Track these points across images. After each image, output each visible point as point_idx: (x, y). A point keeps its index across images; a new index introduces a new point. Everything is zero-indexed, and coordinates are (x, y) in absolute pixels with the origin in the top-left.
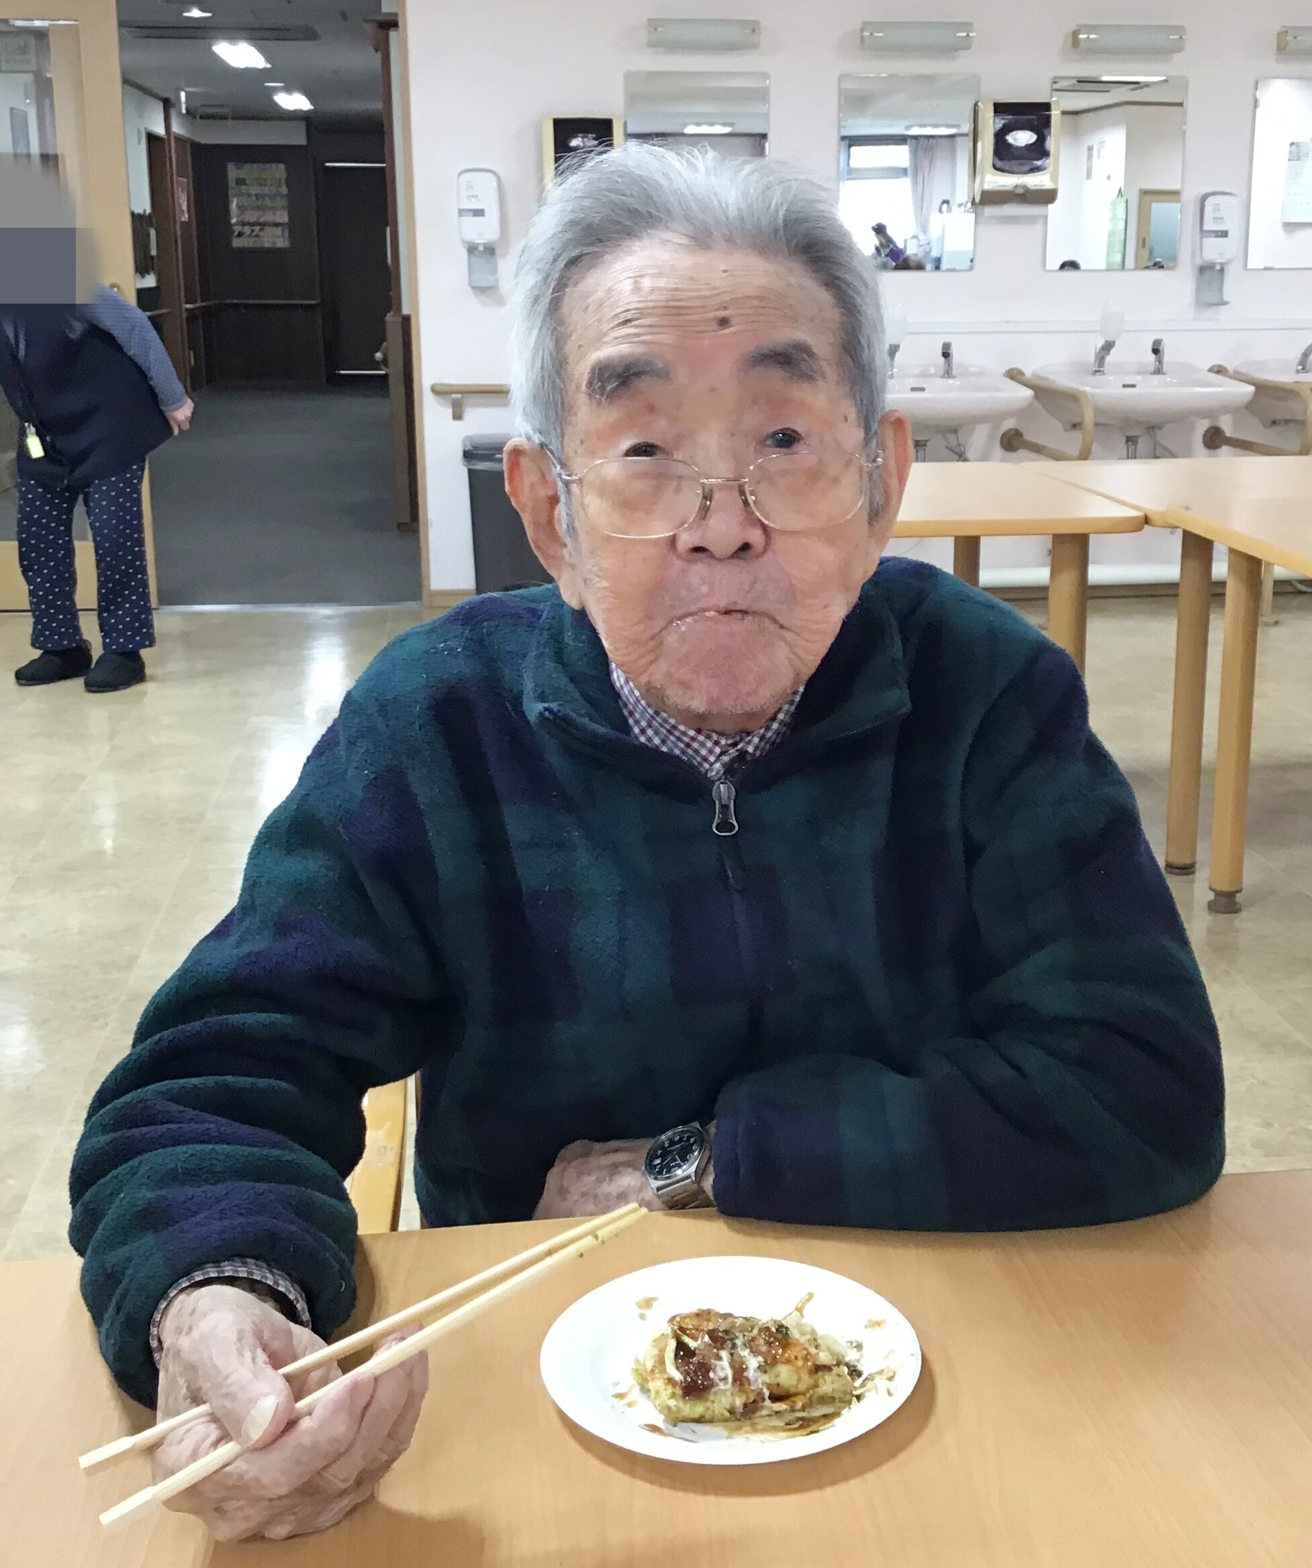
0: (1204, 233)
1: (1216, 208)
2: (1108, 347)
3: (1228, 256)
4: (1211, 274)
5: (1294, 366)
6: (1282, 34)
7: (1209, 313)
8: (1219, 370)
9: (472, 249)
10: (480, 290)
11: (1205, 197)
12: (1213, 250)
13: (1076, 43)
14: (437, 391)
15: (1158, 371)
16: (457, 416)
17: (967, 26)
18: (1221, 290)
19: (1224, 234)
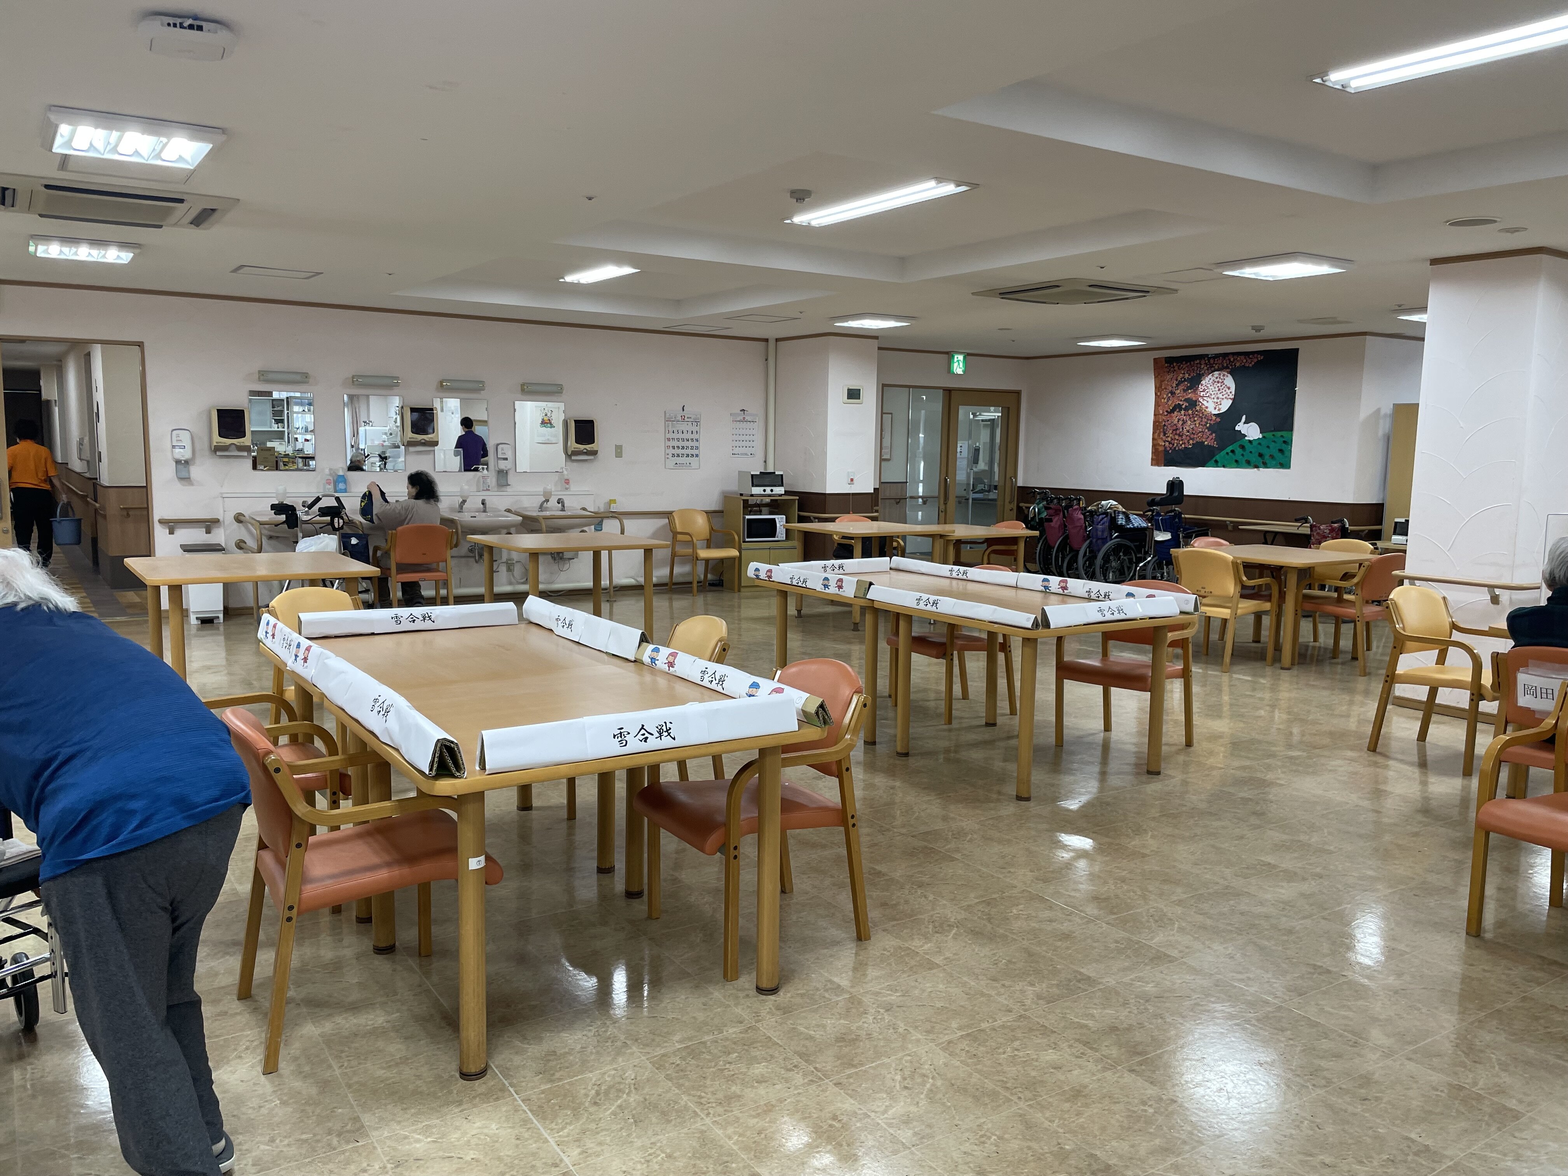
0: (498, 459)
1: (502, 450)
2: (464, 502)
3: (509, 467)
4: (502, 474)
5: (537, 509)
6: (523, 385)
7: (504, 489)
8: (509, 511)
9: (178, 462)
10: (181, 479)
11: (498, 445)
12: (503, 465)
13: (442, 386)
14: (161, 522)
15: (485, 511)
16: (171, 532)
17: (397, 378)
18: (507, 480)
19: (506, 459)
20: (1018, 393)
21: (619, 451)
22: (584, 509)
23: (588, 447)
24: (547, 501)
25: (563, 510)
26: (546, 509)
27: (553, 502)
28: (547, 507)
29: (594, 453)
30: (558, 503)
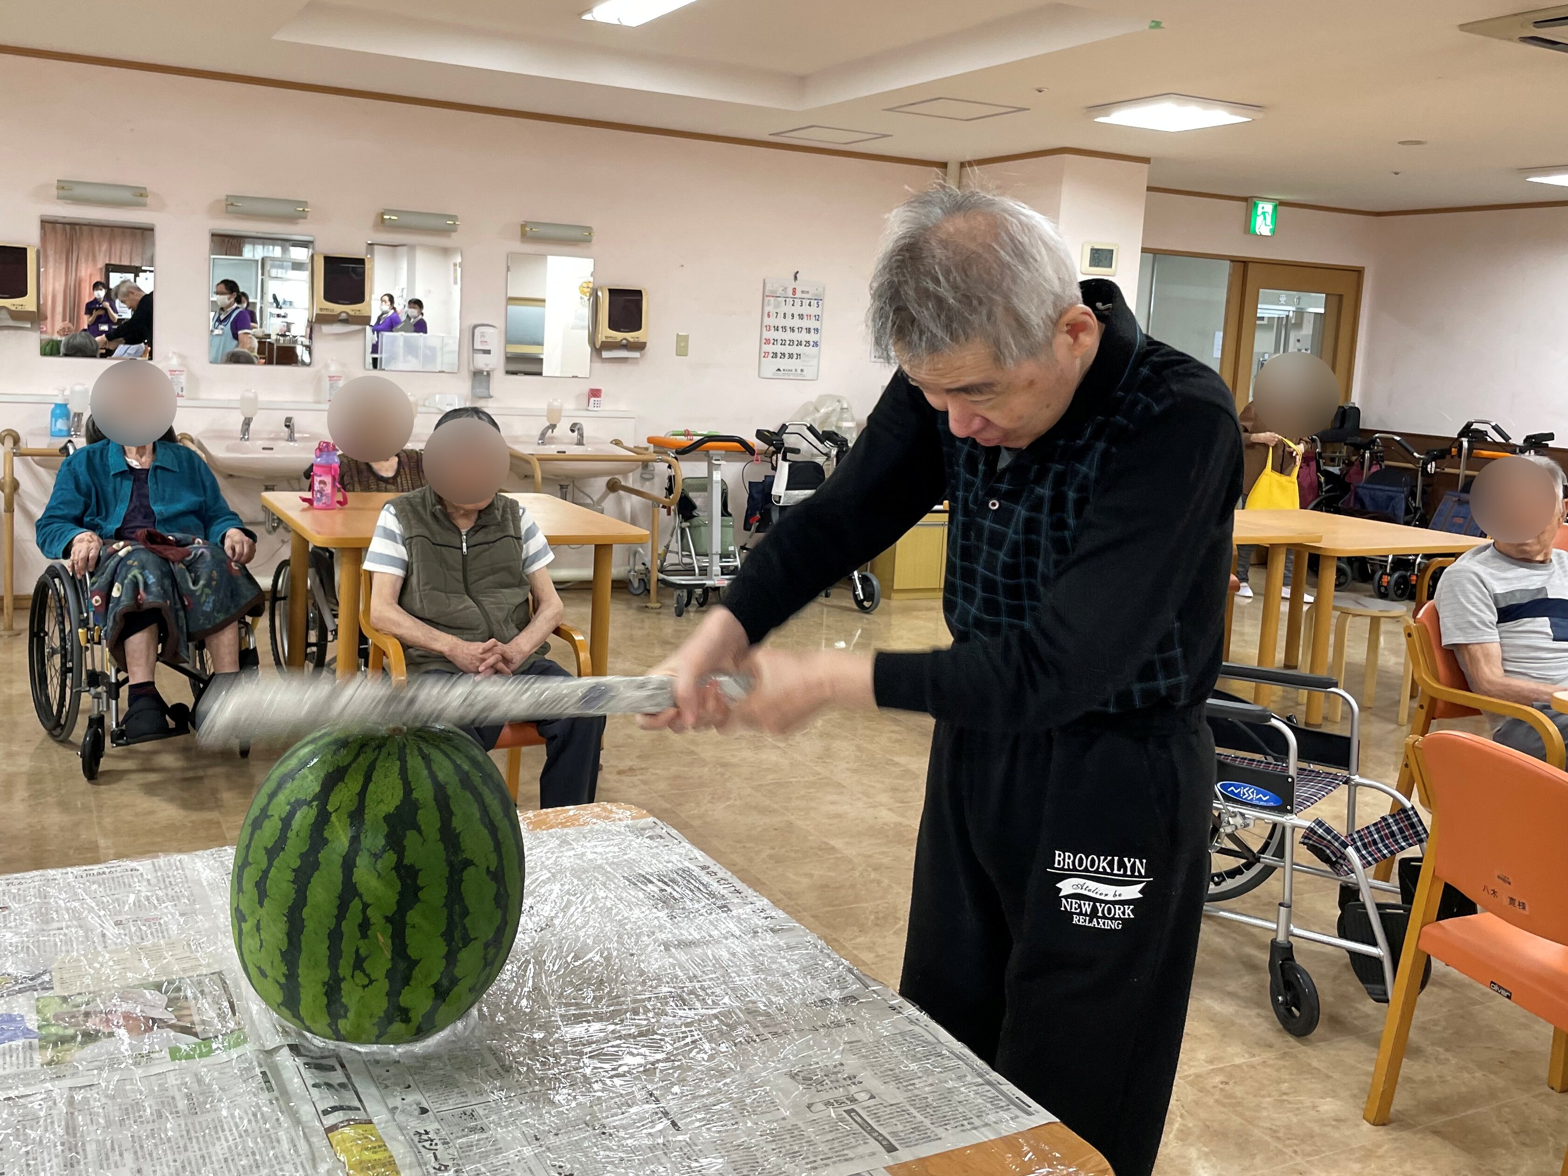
0: (475, 351)
1: (483, 336)
3: (491, 366)
4: (482, 377)
5: (536, 440)
6: (524, 226)
11: (475, 327)
12: (482, 362)
13: (382, 221)
17: (304, 204)
18: (488, 388)
19: (488, 352)
20: (1359, 272)
21: (682, 346)
22: (617, 443)
23: (630, 336)
24: (553, 427)
25: (580, 443)
26: (552, 441)
27: (563, 428)
28: (552, 438)
29: (640, 347)
30: (573, 431)
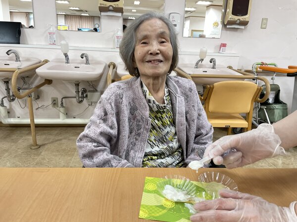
21: (264, 24)
22: (230, 67)
23: (242, 18)
24: (202, 60)
25: (213, 68)
26: (201, 66)
27: (206, 61)
28: (201, 65)
29: (245, 23)
30: (211, 62)
